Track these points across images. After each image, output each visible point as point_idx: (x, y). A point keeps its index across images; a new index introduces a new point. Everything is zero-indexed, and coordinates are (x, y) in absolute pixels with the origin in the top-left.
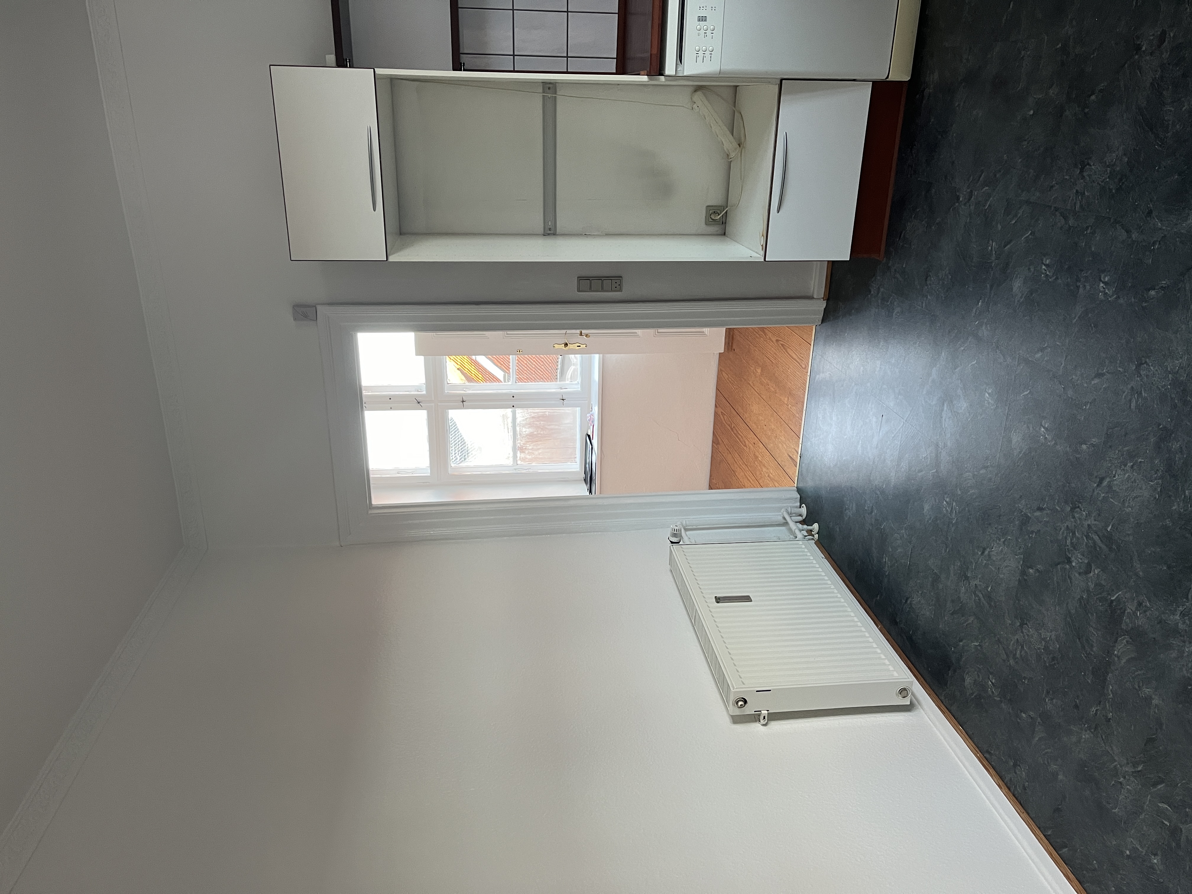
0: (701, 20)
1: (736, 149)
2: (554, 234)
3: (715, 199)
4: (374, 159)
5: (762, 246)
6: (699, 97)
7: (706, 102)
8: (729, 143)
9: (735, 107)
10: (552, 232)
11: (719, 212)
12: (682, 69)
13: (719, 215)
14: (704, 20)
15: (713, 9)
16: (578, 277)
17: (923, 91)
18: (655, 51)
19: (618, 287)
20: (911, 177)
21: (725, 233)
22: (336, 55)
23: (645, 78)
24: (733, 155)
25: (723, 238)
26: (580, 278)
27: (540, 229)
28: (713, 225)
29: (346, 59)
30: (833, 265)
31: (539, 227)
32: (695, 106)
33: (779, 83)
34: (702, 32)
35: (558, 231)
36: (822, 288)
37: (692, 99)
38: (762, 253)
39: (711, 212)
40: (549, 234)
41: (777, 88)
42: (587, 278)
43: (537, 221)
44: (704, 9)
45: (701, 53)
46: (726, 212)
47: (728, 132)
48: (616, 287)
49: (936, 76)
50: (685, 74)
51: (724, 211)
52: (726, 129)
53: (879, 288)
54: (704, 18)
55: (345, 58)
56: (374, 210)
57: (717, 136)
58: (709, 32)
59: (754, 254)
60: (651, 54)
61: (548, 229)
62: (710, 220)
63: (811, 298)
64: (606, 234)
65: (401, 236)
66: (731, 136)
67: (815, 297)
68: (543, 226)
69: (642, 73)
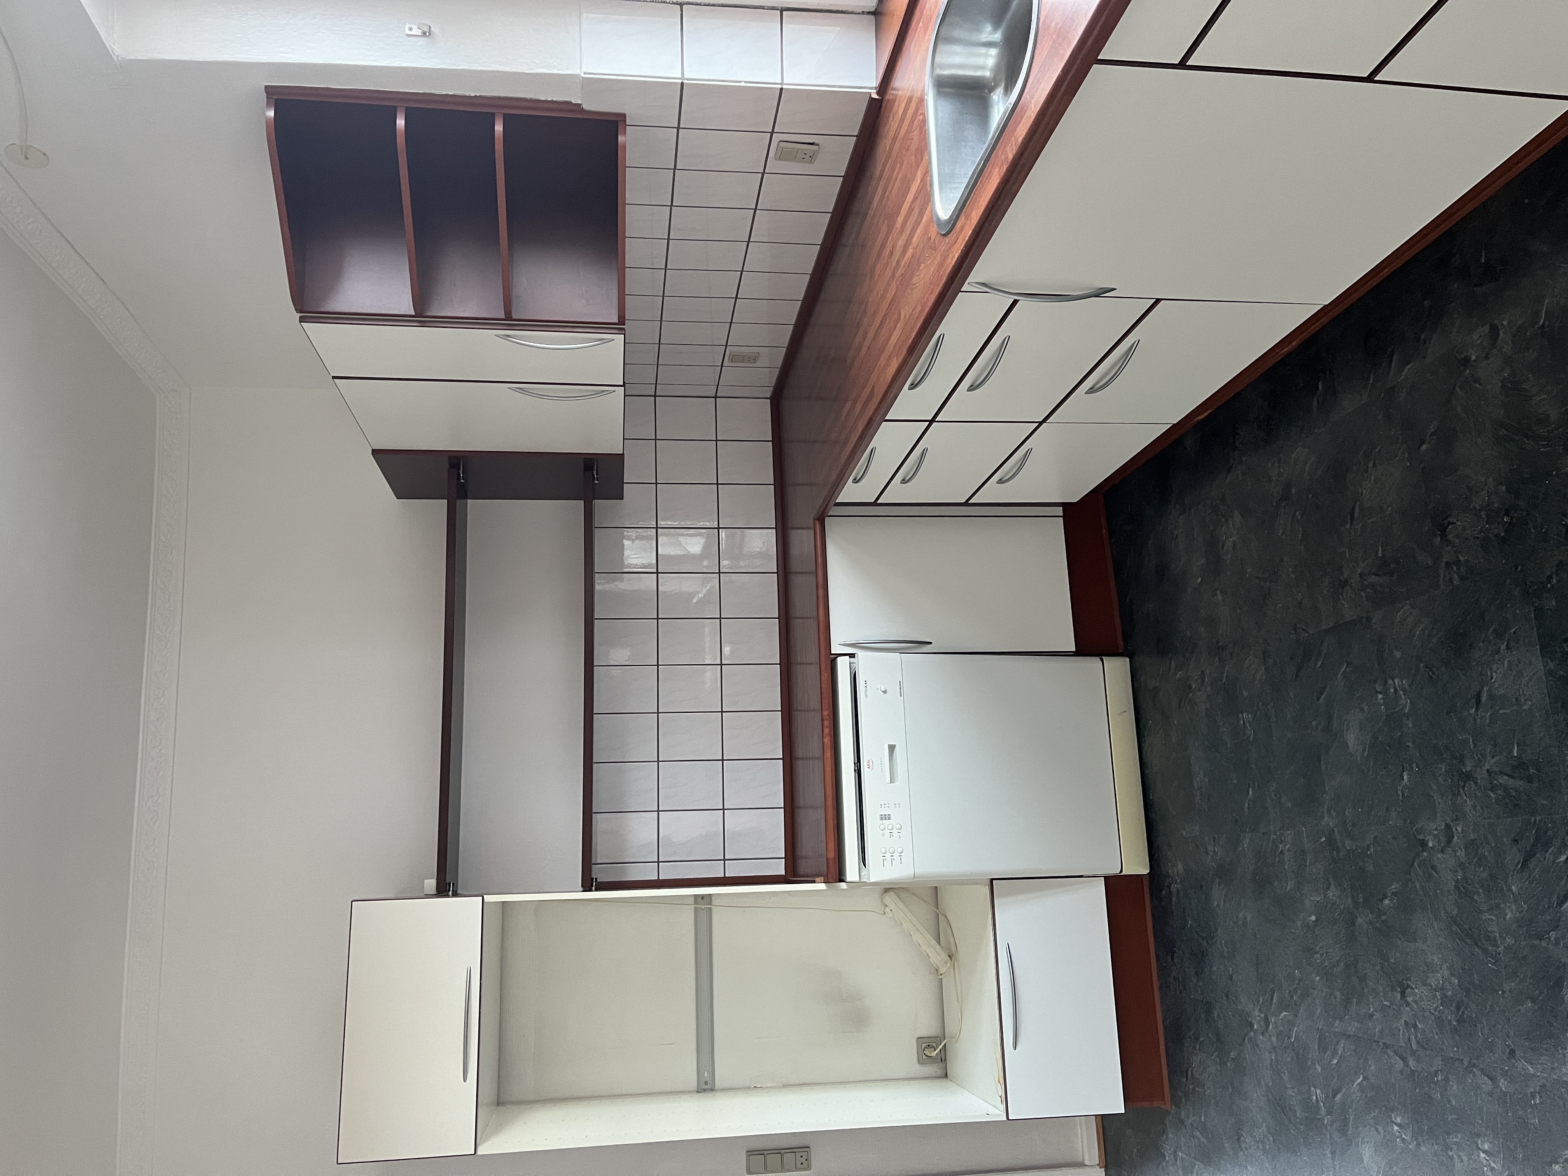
0: (884, 818)
1: (946, 963)
2: (712, 1090)
3: (927, 1027)
4: (471, 1013)
5: (1001, 1097)
6: (890, 899)
7: (901, 905)
8: (937, 956)
9: (938, 909)
10: (708, 1087)
11: (934, 1044)
12: (867, 874)
13: (935, 1050)
14: (887, 818)
15: (897, 806)
16: (747, 1152)
17: (1169, 887)
18: (832, 855)
19: (805, 1163)
20: (1181, 993)
21: (946, 1074)
22: (437, 879)
23: (822, 886)
24: (943, 970)
25: (944, 1082)
26: (750, 1153)
27: (693, 1083)
28: (929, 1064)
29: (450, 884)
30: (1105, 1121)
31: (692, 1081)
32: (887, 909)
33: (989, 883)
34: (887, 832)
35: (718, 1084)
36: (1094, 1148)
37: (882, 901)
38: (1003, 1107)
39: (924, 1046)
40: (705, 1090)
41: (987, 889)
42: (761, 1152)
43: (688, 1073)
44: (887, 807)
45: (888, 855)
46: (945, 1045)
47: (934, 942)
48: (802, 1164)
49: (1180, 867)
50: (872, 881)
51: (940, 1044)
52: (931, 938)
53: (1175, 1152)
54: (887, 817)
55: (448, 882)
56: (465, 1080)
57: (920, 946)
58: (895, 831)
59: (992, 1110)
60: (827, 859)
61: (704, 1083)
62: (924, 1057)
63: (1082, 1165)
64: (783, 1085)
65: (501, 1108)
66: (938, 946)
67: (1087, 1163)
68: (695, 1078)
69: (817, 879)
